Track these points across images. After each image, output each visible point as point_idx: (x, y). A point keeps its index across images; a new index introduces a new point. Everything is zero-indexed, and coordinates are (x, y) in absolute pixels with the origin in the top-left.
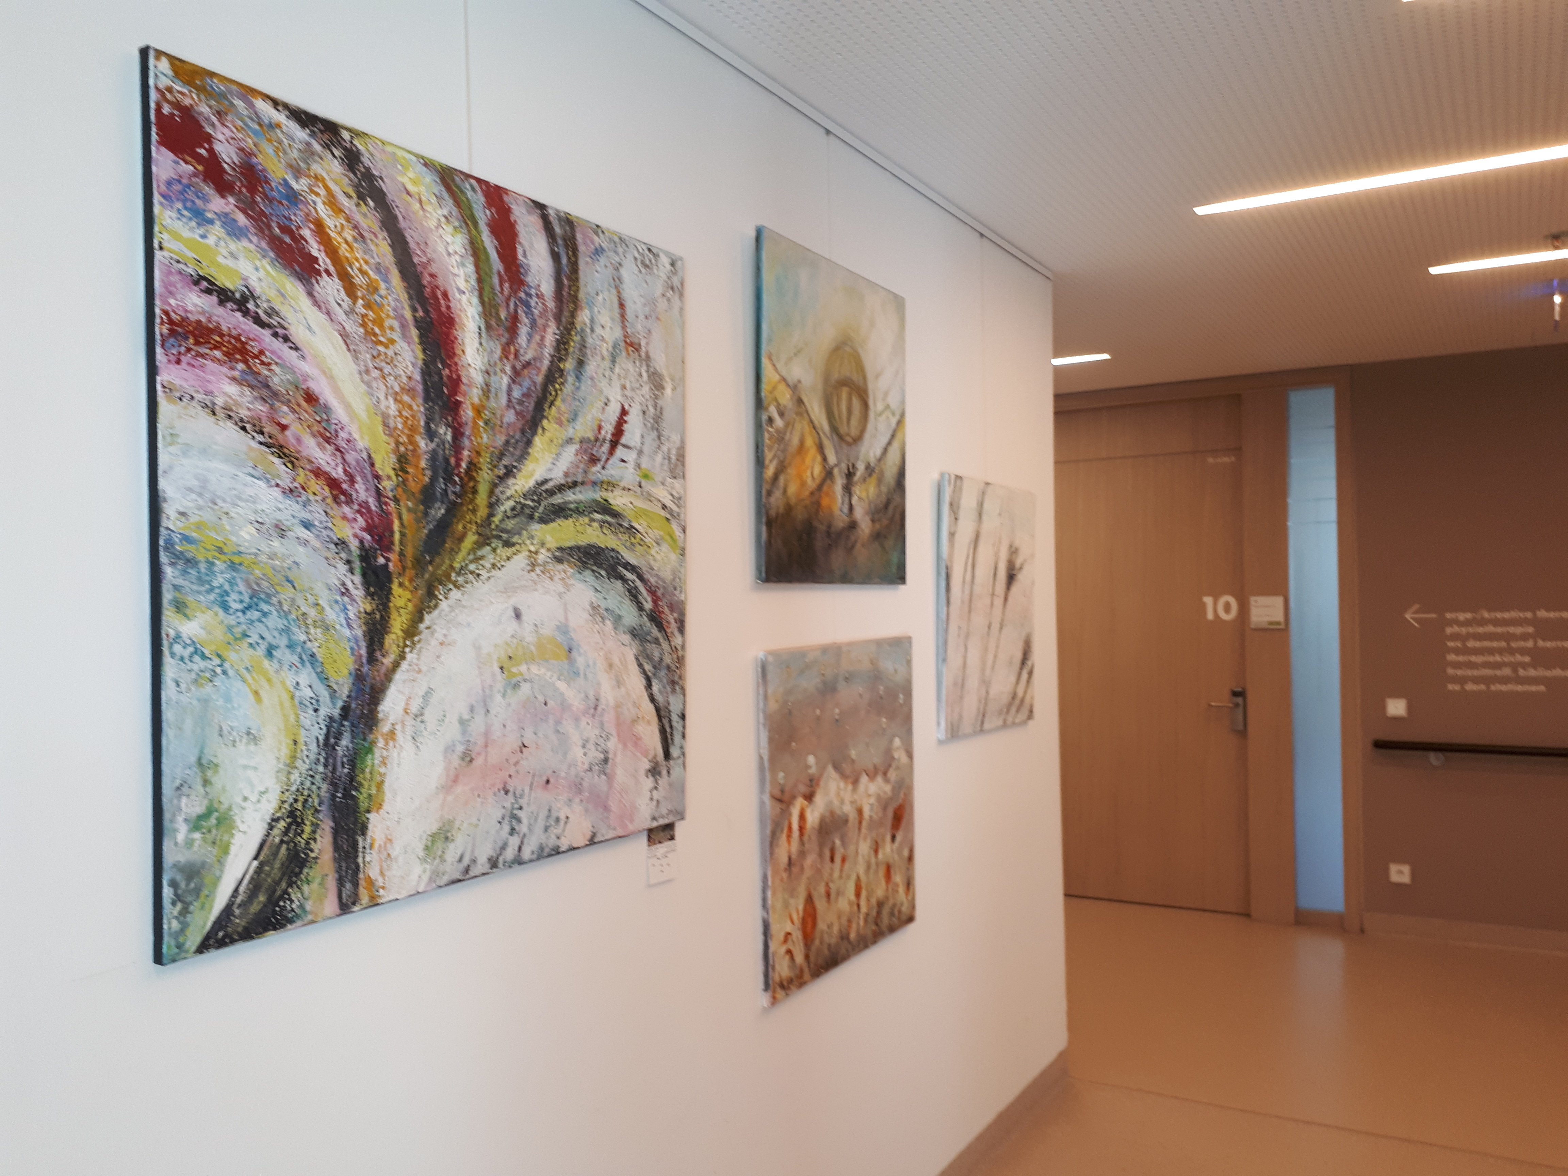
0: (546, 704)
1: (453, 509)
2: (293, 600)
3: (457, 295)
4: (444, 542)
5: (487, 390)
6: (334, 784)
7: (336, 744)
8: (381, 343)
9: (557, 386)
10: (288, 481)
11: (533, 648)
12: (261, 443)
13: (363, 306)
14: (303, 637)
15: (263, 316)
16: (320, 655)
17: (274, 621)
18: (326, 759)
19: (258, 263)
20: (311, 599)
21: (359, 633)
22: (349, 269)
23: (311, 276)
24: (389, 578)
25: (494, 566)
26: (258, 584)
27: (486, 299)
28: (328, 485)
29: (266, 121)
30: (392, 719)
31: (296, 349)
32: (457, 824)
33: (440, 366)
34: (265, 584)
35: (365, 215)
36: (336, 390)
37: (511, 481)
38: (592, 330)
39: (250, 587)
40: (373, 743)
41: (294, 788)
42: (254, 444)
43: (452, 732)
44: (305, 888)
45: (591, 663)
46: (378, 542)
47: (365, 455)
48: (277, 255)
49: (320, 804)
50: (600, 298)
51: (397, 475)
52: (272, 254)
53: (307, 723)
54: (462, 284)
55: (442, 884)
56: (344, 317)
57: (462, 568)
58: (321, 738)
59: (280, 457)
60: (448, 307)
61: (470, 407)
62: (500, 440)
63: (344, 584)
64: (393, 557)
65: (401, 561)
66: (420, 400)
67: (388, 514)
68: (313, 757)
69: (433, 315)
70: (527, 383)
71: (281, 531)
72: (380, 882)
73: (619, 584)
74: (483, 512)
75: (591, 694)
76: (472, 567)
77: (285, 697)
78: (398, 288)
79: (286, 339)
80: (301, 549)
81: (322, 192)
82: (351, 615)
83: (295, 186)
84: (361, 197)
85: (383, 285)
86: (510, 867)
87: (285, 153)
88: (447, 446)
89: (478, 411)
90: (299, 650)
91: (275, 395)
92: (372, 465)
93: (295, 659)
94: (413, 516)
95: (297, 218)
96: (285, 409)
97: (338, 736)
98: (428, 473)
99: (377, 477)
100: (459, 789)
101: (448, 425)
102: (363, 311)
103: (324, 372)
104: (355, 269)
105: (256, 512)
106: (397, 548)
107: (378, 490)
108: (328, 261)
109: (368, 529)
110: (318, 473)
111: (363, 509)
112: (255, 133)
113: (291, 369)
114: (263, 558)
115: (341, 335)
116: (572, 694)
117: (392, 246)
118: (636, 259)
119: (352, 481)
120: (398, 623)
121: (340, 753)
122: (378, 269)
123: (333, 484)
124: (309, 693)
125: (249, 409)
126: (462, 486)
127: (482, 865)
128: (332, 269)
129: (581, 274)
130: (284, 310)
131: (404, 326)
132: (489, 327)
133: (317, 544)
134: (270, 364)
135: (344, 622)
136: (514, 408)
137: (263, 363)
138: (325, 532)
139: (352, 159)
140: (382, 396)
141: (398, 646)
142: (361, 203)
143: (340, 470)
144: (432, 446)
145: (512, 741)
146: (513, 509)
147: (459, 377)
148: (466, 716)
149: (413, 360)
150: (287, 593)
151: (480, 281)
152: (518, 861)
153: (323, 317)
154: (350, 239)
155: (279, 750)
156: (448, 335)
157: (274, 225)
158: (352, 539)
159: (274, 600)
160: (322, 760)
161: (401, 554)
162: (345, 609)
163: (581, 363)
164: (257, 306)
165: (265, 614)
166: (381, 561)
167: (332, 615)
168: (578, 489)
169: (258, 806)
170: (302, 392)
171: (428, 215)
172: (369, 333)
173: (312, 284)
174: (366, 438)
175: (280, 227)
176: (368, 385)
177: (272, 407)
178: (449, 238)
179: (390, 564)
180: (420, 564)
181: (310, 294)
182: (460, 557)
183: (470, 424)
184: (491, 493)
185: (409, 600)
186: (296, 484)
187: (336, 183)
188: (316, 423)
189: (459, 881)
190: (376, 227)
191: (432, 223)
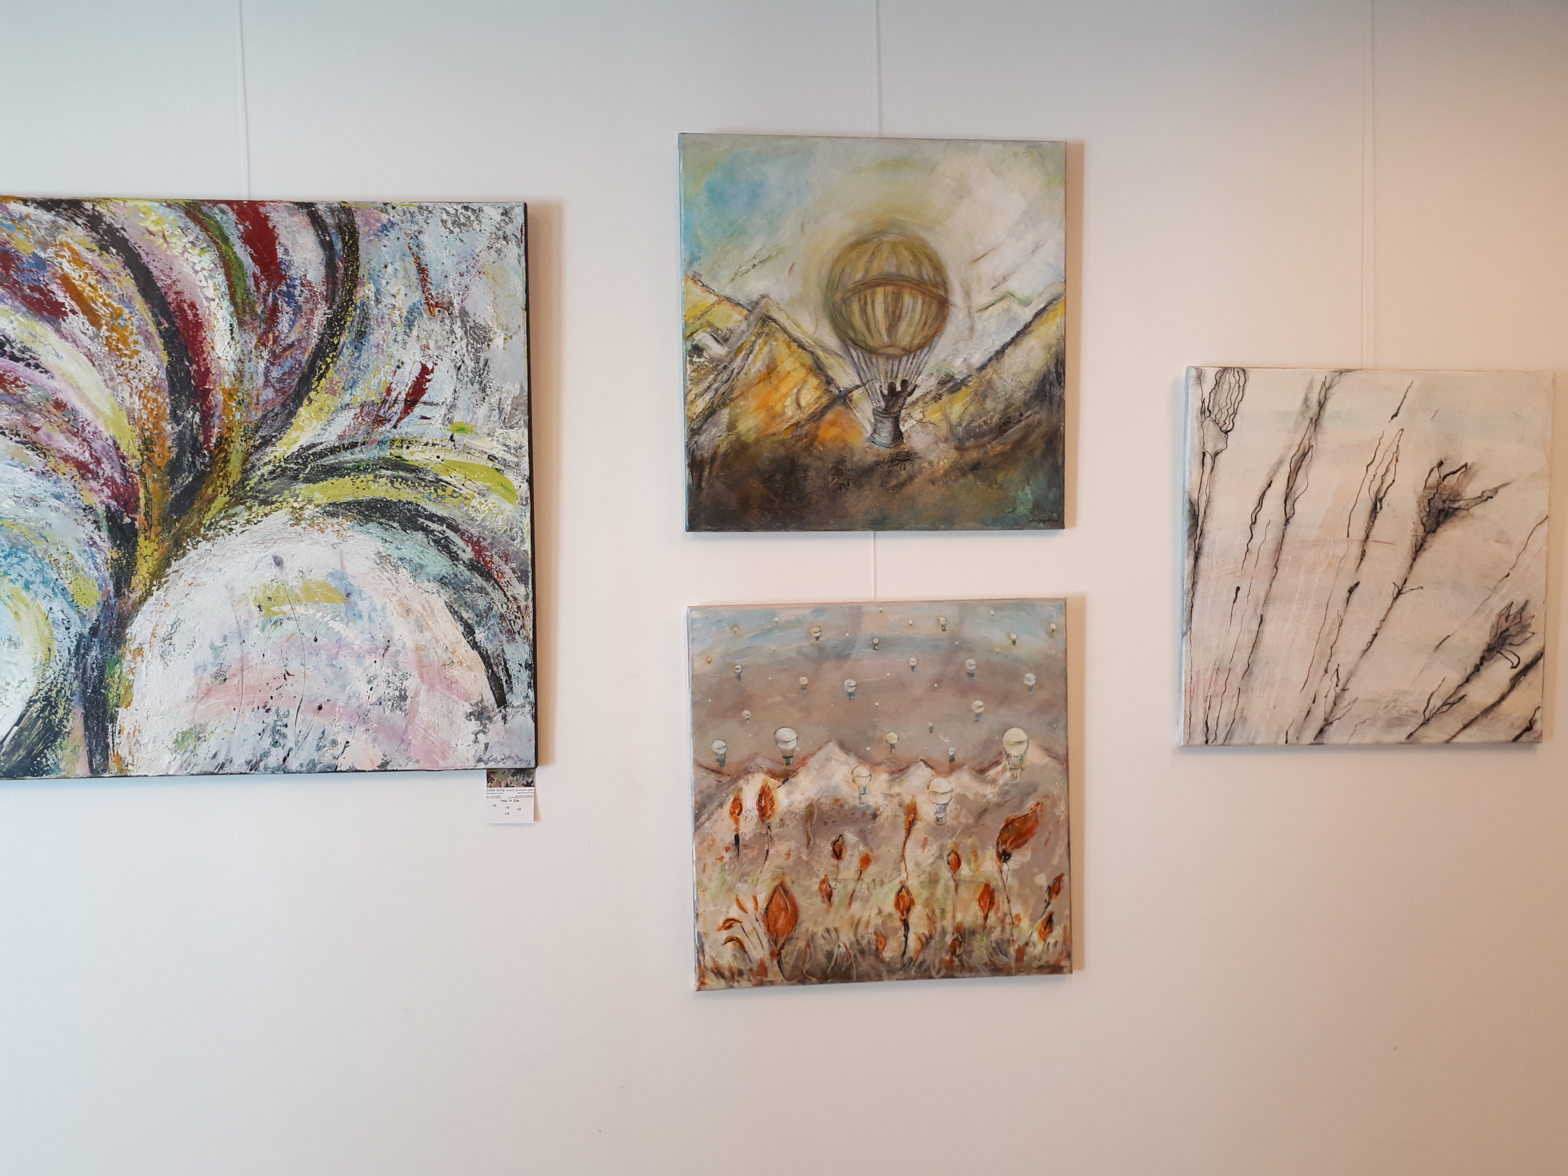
0: (316, 640)
1: (201, 478)
2: (46, 551)
3: (206, 304)
4: (192, 504)
5: (240, 376)
6: (85, 683)
7: (85, 654)
8: (126, 355)
9: (329, 360)
10: (41, 467)
11: (299, 592)
12: (17, 442)
13: (108, 330)
14: (56, 576)
15: (17, 354)
16: (70, 589)
17: (30, 564)
18: (77, 664)
19: (12, 318)
20: (62, 550)
21: (107, 574)
22: (93, 305)
23: (57, 317)
24: (135, 534)
25: (248, 522)
26: (16, 540)
27: (239, 300)
28: (76, 466)
29: (18, 216)
30: (139, 640)
31: (46, 372)
32: (210, 728)
33: (187, 364)
34: (22, 539)
35: (107, 261)
36: (83, 397)
37: (269, 449)
38: (378, 301)
39: (10, 541)
40: (122, 656)
41: (49, 681)
42: (11, 443)
43: (204, 654)
44: (59, 752)
45: (379, 607)
46: (125, 505)
47: (110, 442)
48: (28, 308)
49: (72, 695)
50: (390, 269)
51: (141, 454)
52: (24, 309)
53: (60, 637)
54: (210, 293)
55: (194, 772)
56: (89, 342)
57: (211, 524)
58: (72, 649)
59: (33, 450)
60: (196, 315)
61: (221, 392)
62: (256, 415)
63: (92, 538)
64: (140, 516)
65: (146, 519)
66: (166, 394)
67: (133, 485)
68: (64, 661)
69: (178, 323)
70: (288, 363)
71: (35, 502)
72: (129, 759)
73: (420, 535)
74: (235, 476)
75: (380, 636)
76: (223, 523)
77: (41, 618)
78: (142, 310)
79: (37, 366)
80: (53, 514)
81: (67, 253)
82: (98, 561)
83: (43, 255)
84: (104, 248)
85: (126, 311)
86: (273, 773)
87: (34, 234)
88: (195, 427)
89: (230, 395)
90: (52, 585)
91: (29, 407)
92: (118, 449)
93: (49, 591)
94: (158, 485)
95: (45, 277)
96: (37, 416)
97: (88, 648)
98: (175, 450)
99: (123, 458)
100: (212, 701)
101: (195, 410)
102: (108, 334)
103: (71, 385)
104: (99, 305)
105: (14, 490)
106: (142, 509)
107: (123, 469)
108: (73, 303)
109: (114, 497)
110: (66, 459)
111: (109, 482)
112: (9, 227)
113: (42, 387)
114: (21, 521)
115: (87, 356)
116: (352, 634)
117: (136, 278)
118: (444, 222)
119: (98, 462)
120: (144, 569)
121: (89, 661)
122: (121, 299)
123: (81, 466)
124: (61, 616)
125: (7, 420)
126: (211, 458)
127: (239, 763)
128: (77, 308)
129: (362, 253)
130: (35, 347)
131: (148, 338)
132: (241, 323)
133: (67, 510)
134: (24, 386)
135: (92, 566)
136: (274, 387)
137: (17, 386)
138: (73, 502)
139: (94, 222)
140: (127, 396)
141: (145, 585)
142: (104, 252)
143: (87, 454)
144: (178, 429)
145: (274, 668)
146: (271, 472)
147: (208, 370)
148: (218, 644)
149: (158, 364)
150: (40, 546)
151: (231, 286)
152: (283, 769)
153: (69, 345)
154: (93, 282)
155: (36, 653)
156: (195, 337)
157: (25, 288)
158: (99, 505)
159: (30, 550)
160: (73, 664)
161: (146, 514)
162: (93, 557)
163: (361, 335)
164: (12, 347)
165: (22, 560)
166: (127, 520)
167: (80, 561)
168: (357, 449)
169: (18, 690)
170: (52, 402)
171: (172, 245)
172: (113, 350)
173: (60, 323)
174: (111, 429)
175: (30, 288)
176: (113, 389)
177: (25, 416)
178: (196, 259)
179: (137, 523)
180: (166, 522)
181: (58, 331)
182: (210, 515)
183: (221, 406)
184: (245, 461)
185: (156, 550)
186: (47, 468)
187: (80, 244)
188: (64, 424)
189: (212, 774)
190: (119, 268)
191: (177, 251)
